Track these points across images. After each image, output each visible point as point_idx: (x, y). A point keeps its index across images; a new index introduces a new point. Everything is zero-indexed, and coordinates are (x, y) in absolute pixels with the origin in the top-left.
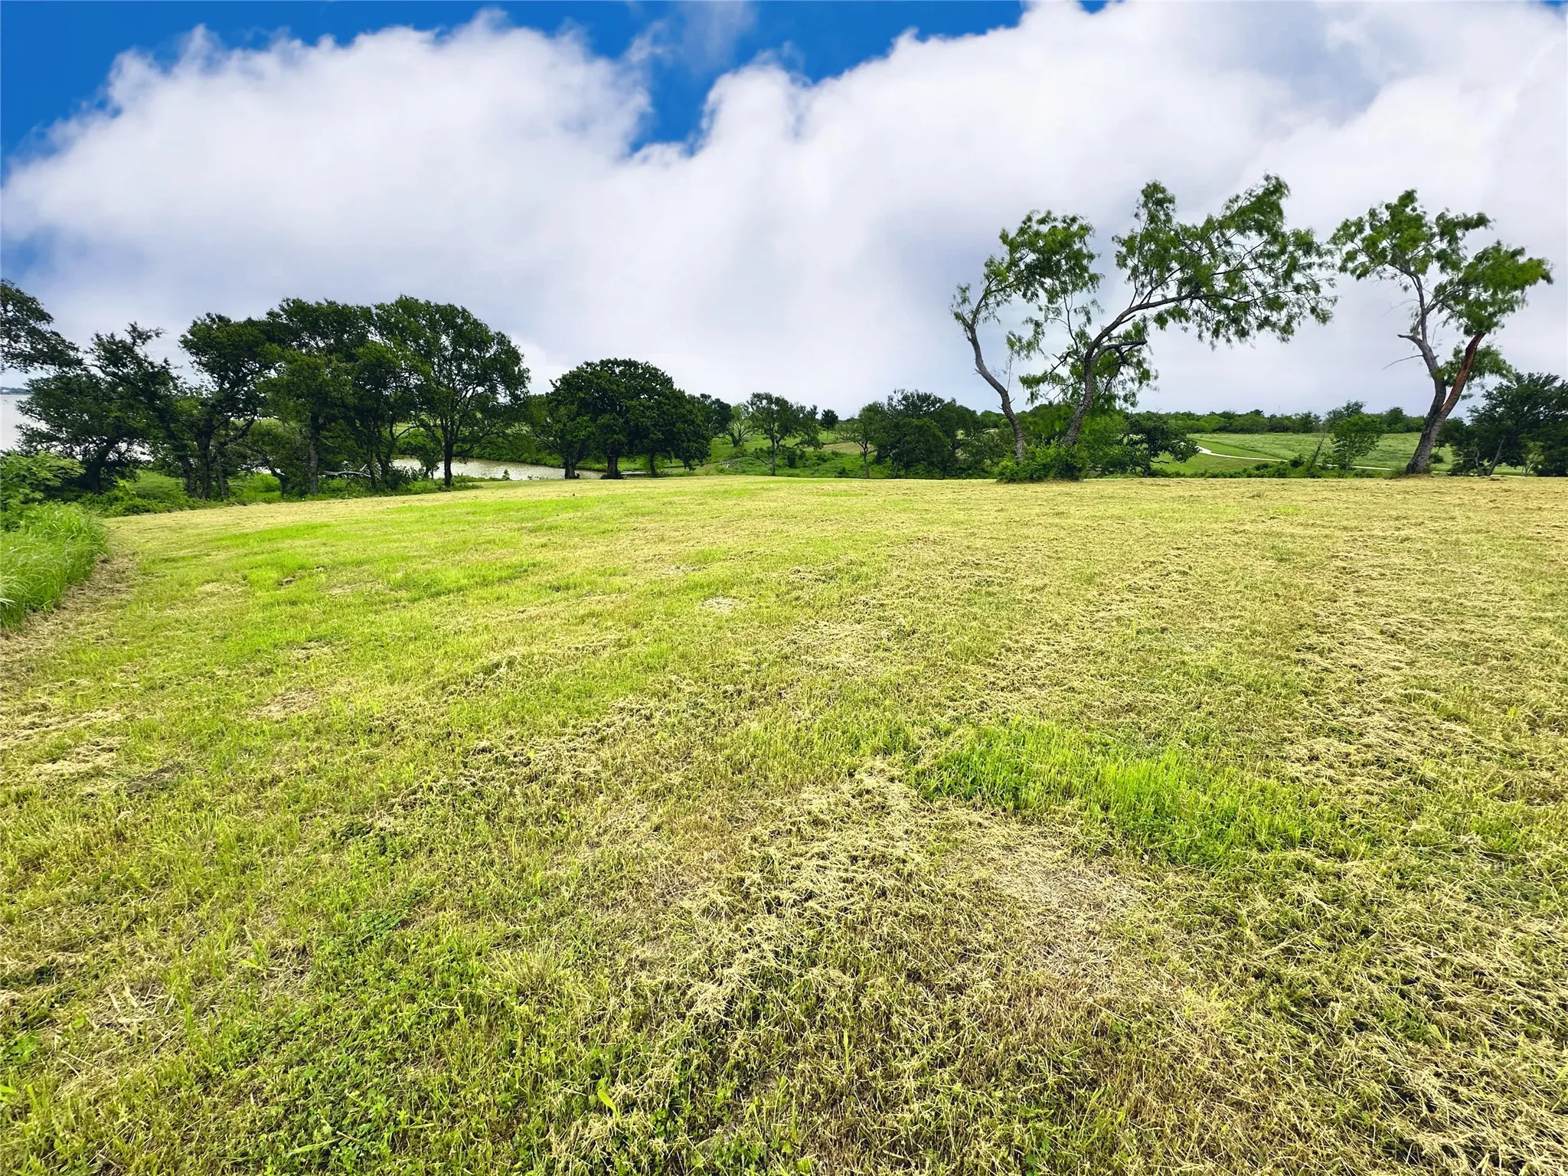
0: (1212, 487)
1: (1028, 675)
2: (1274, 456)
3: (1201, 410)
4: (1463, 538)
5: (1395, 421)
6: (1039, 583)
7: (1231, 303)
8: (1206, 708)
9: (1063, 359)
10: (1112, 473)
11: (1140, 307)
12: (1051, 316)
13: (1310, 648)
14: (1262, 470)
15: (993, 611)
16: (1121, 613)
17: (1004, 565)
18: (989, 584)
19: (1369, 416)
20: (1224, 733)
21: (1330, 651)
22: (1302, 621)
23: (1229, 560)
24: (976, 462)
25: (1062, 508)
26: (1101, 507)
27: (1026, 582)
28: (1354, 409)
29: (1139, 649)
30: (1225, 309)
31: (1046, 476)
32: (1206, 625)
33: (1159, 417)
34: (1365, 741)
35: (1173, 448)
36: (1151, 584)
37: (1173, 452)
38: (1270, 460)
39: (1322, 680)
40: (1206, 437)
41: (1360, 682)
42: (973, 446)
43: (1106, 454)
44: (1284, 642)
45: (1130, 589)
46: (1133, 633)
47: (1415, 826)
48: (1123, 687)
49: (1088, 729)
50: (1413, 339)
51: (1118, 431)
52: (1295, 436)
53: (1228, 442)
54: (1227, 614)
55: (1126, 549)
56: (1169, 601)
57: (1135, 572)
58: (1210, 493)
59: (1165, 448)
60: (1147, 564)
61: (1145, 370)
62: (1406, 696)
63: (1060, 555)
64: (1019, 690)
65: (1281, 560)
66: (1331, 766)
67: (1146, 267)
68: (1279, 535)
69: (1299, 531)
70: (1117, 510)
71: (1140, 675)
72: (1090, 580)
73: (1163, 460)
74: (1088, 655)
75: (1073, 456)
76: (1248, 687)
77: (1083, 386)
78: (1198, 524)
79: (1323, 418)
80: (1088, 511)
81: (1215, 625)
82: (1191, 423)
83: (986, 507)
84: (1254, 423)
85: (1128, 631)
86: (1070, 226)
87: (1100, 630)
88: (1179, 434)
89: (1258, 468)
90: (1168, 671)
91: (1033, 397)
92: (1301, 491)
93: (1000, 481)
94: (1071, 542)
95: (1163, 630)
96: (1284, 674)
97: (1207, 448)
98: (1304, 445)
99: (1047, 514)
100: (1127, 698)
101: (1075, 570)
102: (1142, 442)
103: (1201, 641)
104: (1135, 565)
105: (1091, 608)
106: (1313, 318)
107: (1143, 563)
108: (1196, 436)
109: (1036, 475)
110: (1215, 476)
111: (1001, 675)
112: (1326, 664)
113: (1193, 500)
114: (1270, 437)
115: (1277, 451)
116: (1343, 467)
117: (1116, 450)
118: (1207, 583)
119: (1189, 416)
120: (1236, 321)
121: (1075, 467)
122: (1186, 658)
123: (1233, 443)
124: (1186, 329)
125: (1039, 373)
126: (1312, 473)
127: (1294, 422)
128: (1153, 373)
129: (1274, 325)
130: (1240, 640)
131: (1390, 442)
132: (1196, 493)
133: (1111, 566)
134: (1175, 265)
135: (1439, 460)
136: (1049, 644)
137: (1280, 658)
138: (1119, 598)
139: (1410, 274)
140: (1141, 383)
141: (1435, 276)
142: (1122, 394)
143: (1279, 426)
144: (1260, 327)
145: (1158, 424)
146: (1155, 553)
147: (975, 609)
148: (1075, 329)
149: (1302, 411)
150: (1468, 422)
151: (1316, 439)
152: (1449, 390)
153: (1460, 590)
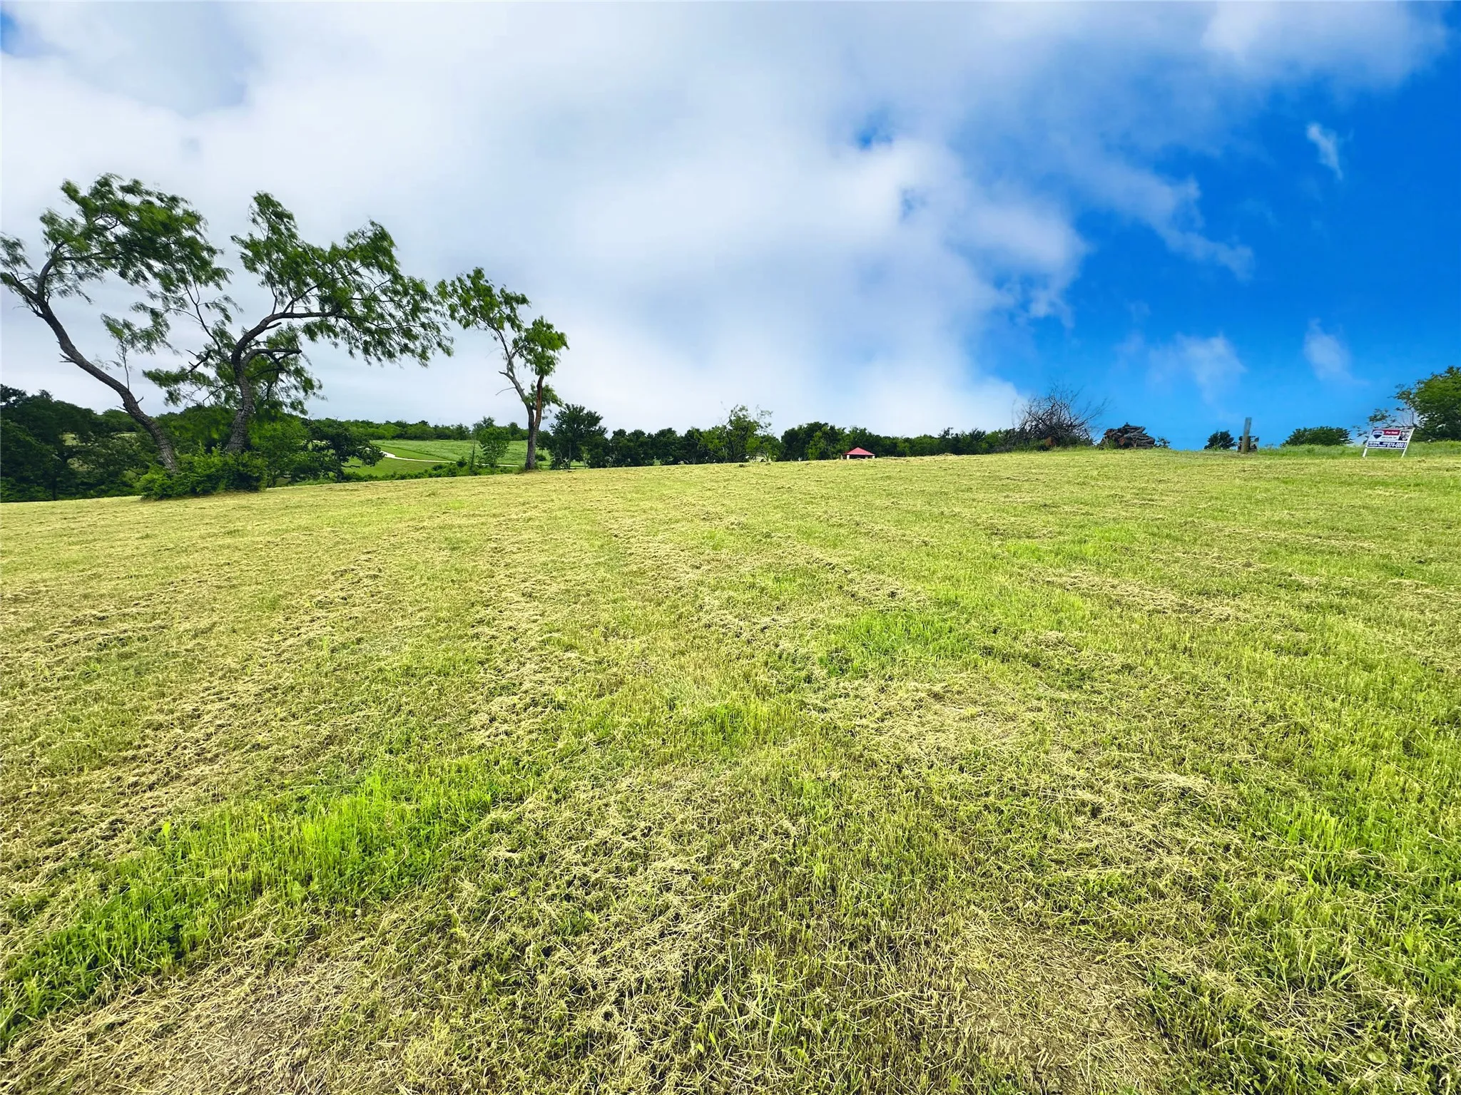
0: (397, 489)
1: (190, 752)
2: (445, 458)
3: (378, 419)
4: (559, 514)
5: (513, 430)
6: (204, 623)
7: (373, 327)
8: (406, 708)
9: (203, 359)
10: (304, 479)
11: (284, 315)
12: (173, 306)
13: (481, 622)
14: (438, 471)
15: (132, 679)
16: (312, 635)
17: (149, 610)
18: (123, 642)
19: (499, 428)
20: (423, 728)
21: (494, 619)
22: (473, 600)
23: (414, 556)
24: (110, 475)
25: (239, 525)
26: (286, 519)
27: (187, 625)
28: (489, 422)
29: (335, 670)
30: (368, 331)
31: (214, 489)
32: (399, 624)
33: (341, 424)
34: (524, 688)
35: (360, 453)
36: (342, 594)
37: (361, 457)
38: (443, 462)
39: (491, 647)
40: (388, 443)
41: (515, 640)
42: (99, 455)
43: (291, 461)
44: (463, 622)
45: (321, 605)
46: (325, 653)
47: (560, 745)
48: (321, 719)
49: (282, 787)
50: (507, 375)
51: (303, 437)
52: (455, 443)
53: (405, 447)
54: (415, 609)
55: (315, 561)
56: (362, 608)
57: (325, 585)
58: (395, 495)
59: (353, 454)
60: (338, 575)
61: (306, 378)
62: (543, 641)
63: (235, 582)
64: (178, 777)
65: (454, 549)
66: (505, 721)
67: (281, 276)
68: (451, 527)
69: (464, 521)
70: (304, 521)
71: (339, 698)
72: (273, 606)
73: (352, 465)
74: (275, 696)
75: (244, 465)
76: (439, 673)
77: (238, 390)
78: (385, 526)
79: (471, 428)
80: (268, 526)
81: (406, 622)
82: (370, 431)
83: (122, 535)
84: (422, 432)
85: (321, 654)
86: (171, 208)
87: (289, 661)
88: (363, 440)
89: (435, 469)
90: (367, 683)
91: (173, 398)
92: (465, 486)
93: (147, 498)
94: (248, 565)
95: (359, 641)
96: (465, 651)
97: (391, 453)
98: (464, 449)
99: (215, 535)
100: (325, 730)
101: (255, 596)
102: (328, 448)
103: (395, 642)
104: (325, 578)
105: (277, 638)
106: (440, 350)
107: (333, 574)
108: (379, 442)
109: (203, 487)
110: (403, 478)
111: (148, 767)
112: (492, 632)
113: (381, 502)
114: (439, 443)
115: (446, 455)
116: (492, 465)
117: (301, 457)
118: (397, 582)
119: (367, 424)
120: (381, 343)
121: (250, 477)
122: (382, 664)
123: (411, 448)
124: (336, 345)
125: (175, 370)
126: (474, 472)
127: (452, 431)
128: (316, 383)
129: (413, 351)
130: (428, 631)
131: (515, 447)
132: (382, 496)
133: (298, 583)
134: (309, 280)
135: (543, 459)
136: (221, 700)
137: (460, 637)
138: (309, 618)
139: (495, 329)
140: (306, 392)
141: (510, 334)
142: (288, 401)
143: (442, 434)
144: (402, 351)
145: (340, 431)
146: (345, 560)
147: (98, 685)
148: (211, 325)
149: (456, 424)
150: (551, 433)
151: (469, 445)
152: (535, 412)
153: (561, 552)
